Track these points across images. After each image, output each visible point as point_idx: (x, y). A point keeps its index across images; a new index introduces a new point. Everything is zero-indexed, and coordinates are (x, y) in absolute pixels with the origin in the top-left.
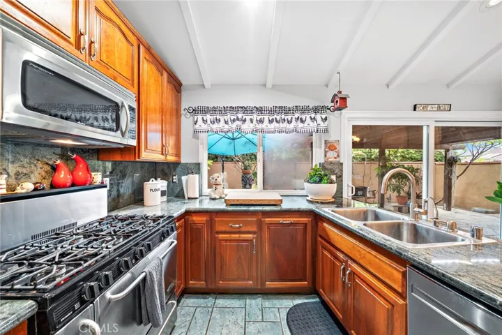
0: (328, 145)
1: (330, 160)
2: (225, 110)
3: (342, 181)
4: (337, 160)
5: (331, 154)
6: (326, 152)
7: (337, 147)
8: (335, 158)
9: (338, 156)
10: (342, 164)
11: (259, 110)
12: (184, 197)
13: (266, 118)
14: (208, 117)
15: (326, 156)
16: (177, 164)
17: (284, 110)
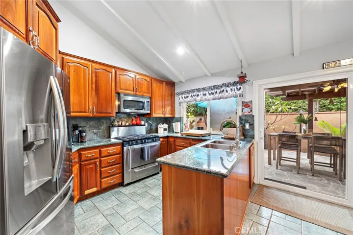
0: (244, 104)
1: (245, 114)
2: (189, 92)
3: (254, 127)
4: (251, 113)
5: (246, 110)
6: (242, 109)
7: (251, 105)
8: (249, 112)
9: (251, 111)
10: (253, 116)
11: (204, 89)
12: (174, 132)
13: (207, 93)
14: (183, 96)
15: (242, 111)
16: (173, 118)
17: (217, 87)
